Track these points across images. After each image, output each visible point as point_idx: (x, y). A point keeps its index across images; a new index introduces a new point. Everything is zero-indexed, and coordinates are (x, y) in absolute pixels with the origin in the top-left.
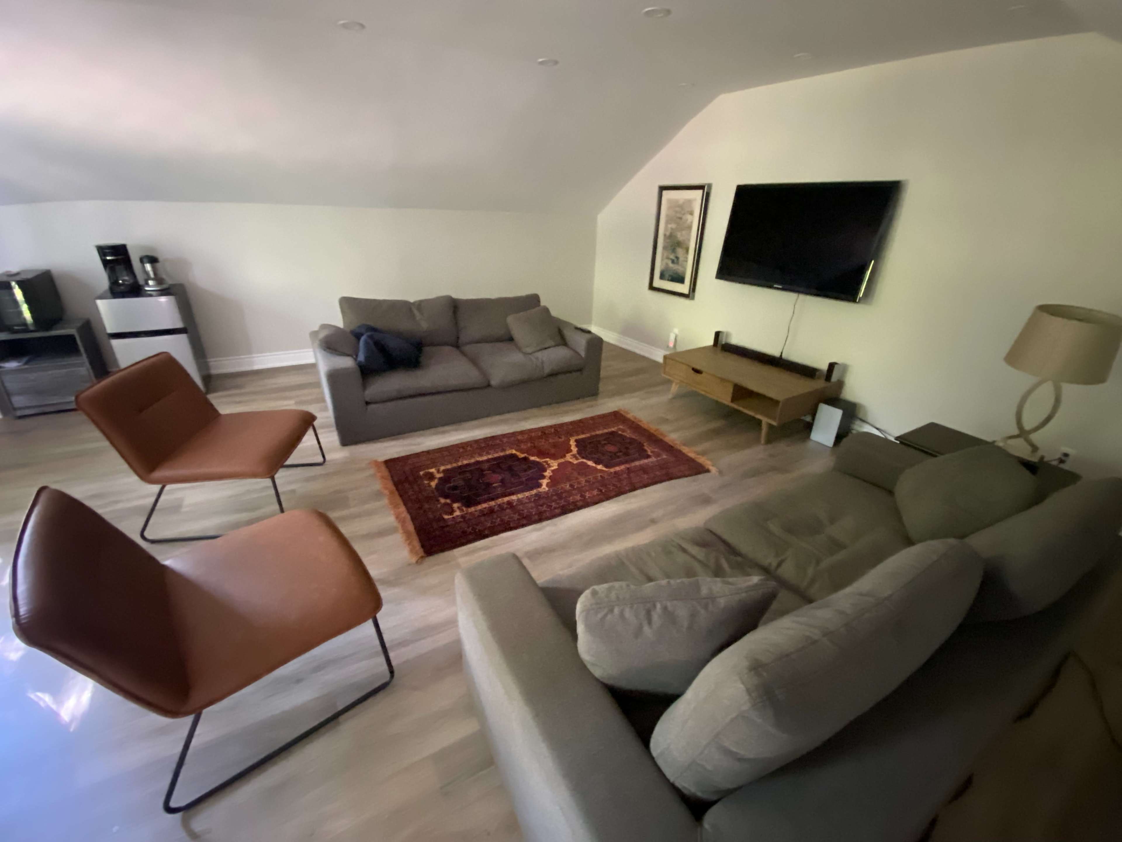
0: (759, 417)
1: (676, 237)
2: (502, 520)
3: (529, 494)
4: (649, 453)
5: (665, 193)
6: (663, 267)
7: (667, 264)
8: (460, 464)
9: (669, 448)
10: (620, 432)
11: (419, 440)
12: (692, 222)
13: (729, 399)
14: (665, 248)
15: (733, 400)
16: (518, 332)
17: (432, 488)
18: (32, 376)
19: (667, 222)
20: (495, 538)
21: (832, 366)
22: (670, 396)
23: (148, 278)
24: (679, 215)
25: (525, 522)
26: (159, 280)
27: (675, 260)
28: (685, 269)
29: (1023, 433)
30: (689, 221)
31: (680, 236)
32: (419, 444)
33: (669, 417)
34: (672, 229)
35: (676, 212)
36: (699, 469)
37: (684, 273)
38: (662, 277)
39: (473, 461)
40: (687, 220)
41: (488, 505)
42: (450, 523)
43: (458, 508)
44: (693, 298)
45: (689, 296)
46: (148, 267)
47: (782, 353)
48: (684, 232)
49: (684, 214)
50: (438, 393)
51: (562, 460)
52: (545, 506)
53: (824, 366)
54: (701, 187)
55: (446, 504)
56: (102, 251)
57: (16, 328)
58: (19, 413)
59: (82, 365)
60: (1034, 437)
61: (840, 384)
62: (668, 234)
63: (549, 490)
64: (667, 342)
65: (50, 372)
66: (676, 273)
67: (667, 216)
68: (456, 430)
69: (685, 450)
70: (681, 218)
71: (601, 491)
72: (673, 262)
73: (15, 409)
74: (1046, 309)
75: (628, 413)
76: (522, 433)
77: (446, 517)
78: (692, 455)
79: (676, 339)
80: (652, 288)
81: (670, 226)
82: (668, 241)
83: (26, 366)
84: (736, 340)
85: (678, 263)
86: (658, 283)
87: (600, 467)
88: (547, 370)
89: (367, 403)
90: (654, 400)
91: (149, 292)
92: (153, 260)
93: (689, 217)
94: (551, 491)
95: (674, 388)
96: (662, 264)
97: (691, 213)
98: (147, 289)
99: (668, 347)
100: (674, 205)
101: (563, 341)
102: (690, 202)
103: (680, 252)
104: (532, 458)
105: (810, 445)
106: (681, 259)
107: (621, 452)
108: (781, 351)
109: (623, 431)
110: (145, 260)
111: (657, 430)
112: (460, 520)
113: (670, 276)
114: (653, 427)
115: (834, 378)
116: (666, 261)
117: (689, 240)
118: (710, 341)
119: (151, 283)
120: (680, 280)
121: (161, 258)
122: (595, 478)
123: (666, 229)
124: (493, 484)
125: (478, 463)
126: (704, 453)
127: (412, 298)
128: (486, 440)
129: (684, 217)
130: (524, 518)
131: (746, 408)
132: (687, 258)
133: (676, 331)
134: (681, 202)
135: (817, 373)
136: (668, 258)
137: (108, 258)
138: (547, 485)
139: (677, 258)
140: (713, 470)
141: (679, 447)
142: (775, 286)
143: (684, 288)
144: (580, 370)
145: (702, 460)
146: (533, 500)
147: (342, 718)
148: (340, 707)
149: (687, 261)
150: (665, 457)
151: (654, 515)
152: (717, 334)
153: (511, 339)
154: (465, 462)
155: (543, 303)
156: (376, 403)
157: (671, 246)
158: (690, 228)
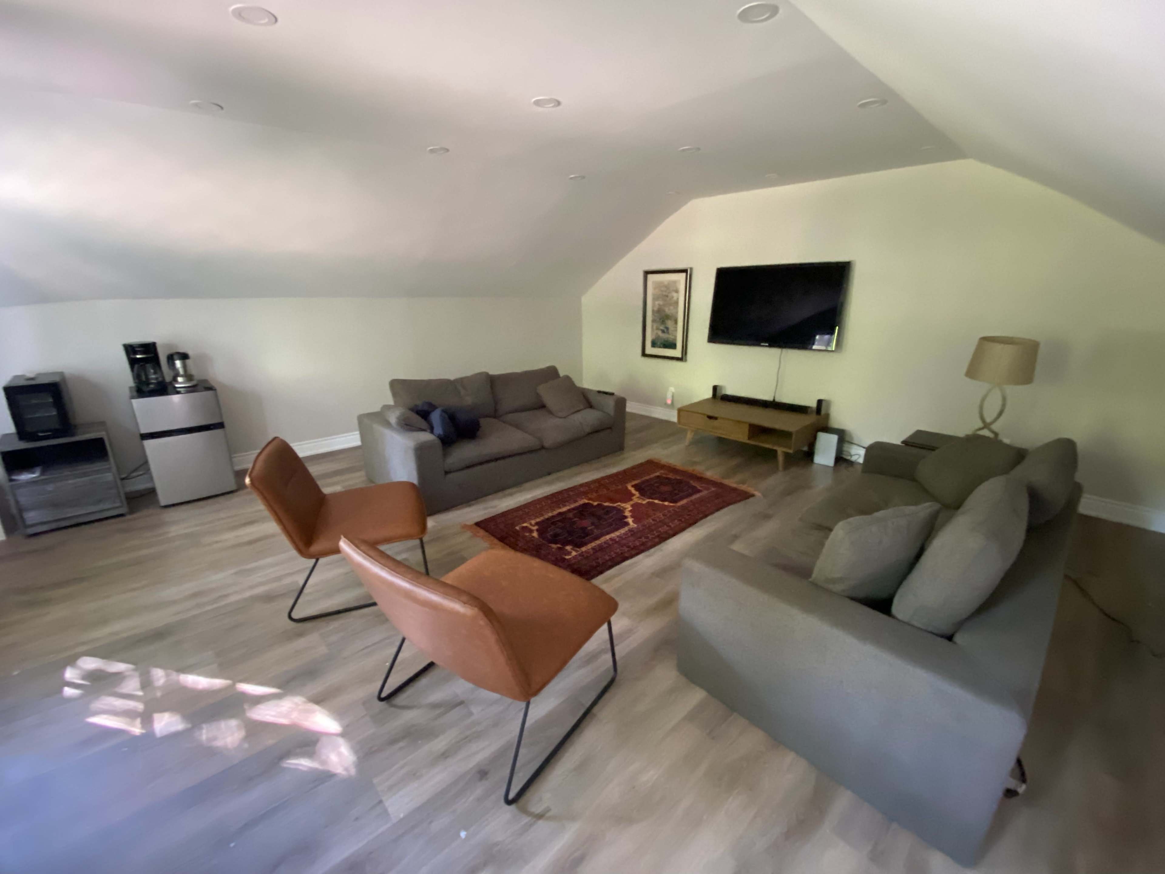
0: (775, 448)
1: (664, 311)
2: (615, 553)
3: (625, 531)
4: (700, 488)
5: (650, 276)
6: (654, 337)
7: (657, 334)
8: (546, 517)
9: (714, 483)
10: (664, 476)
11: (496, 502)
12: (678, 299)
13: (746, 438)
14: (654, 321)
15: (749, 439)
16: (549, 400)
17: (537, 539)
18: (50, 487)
19: (655, 299)
20: (617, 568)
21: (820, 402)
22: (687, 443)
23: (177, 375)
24: (664, 293)
25: (633, 552)
26: (189, 377)
27: (665, 330)
28: (676, 337)
29: (986, 426)
30: (675, 298)
31: (668, 310)
32: (495, 507)
33: (696, 459)
34: (659, 305)
35: (662, 291)
36: (746, 496)
37: (675, 339)
38: (654, 344)
39: (555, 513)
40: (673, 297)
41: (596, 543)
42: (573, 561)
43: (572, 549)
44: (686, 361)
45: (681, 359)
46: (178, 364)
47: (774, 397)
48: (672, 308)
49: (669, 293)
50: (504, 458)
51: (632, 503)
52: (643, 538)
53: (813, 404)
54: (684, 271)
55: (559, 548)
56: (130, 349)
57: (40, 434)
58: (31, 531)
59: (109, 470)
60: (994, 427)
61: (827, 416)
62: (656, 309)
63: (638, 526)
64: (665, 399)
65: (70, 482)
66: (667, 341)
67: (654, 295)
68: (520, 491)
69: (726, 482)
70: (667, 296)
71: (681, 520)
72: (663, 332)
73: (27, 527)
74: (985, 339)
75: (660, 461)
76: (581, 485)
77: (567, 557)
78: (734, 485)
79: (673, 396)
80: (644, 354)
81: (657, 303)
82: (656, 315)
83: (43, 477)
84: (730, 390)
85: (668, 333)
86: (649, 350)
87: (666, 503)
88: (588, 430)
89: (447, 473)
90: (675, 448)
91: (179, 390)
92: (184, 357)
93: (675, 295)
94: (640, 526)
95: (689, 436)
96: (652, 334)
97: (677, 291)
98: (177, 386)
99: (666, 404)
100: (658, 285)
101: (590, 405)
102: (675, 282)
103: (670, 324)
104: (606, 504)
105: (814, 467)
106: (671, 328)
107: (675, 490)
108: (773, 396)
109: (666, 474)
110: (175, 357)
111: (693, 470)
112: (580, 558)
113: (661, 344)
114: (690, 469)
115: (823, 412)
116: (655, 332)
117: (677, 313)
118: (709, 394)
119: (180, 379)
120: (672, 345)
121: (190, 353)
122: (669, 512)
123: (653, 306)
124: (588, 527)
125: (560, 514)
126: (743, 482)
127: (452, 376)
128: (553, 495)
129: (670, 295)
130: (632, 549)
131: (763, 442)
132: (676, 328)
133: (672, 389)
134: (666, 283)
135: (809, 410)
136: (657, 329)
137: (138, 356)
138: (633, 522)
139: (667, 328)
140: (757, 493)
141: (719, 481)
142: (762, 344)
143: (677, 353)
144: (610, 428)
145: (743, 487)
146: (630, 535)
147: (595, 710)
148: (588, 704)
149: (676, 330)
150: (713, 489)
151: (733, 532)
152: (715, 388)
153: (543, 406)
154: (550, 514)
155: (562, 373)
156: (454, 471)
157: (660, 319)
158: (677, 303)
